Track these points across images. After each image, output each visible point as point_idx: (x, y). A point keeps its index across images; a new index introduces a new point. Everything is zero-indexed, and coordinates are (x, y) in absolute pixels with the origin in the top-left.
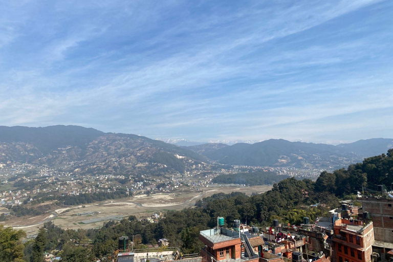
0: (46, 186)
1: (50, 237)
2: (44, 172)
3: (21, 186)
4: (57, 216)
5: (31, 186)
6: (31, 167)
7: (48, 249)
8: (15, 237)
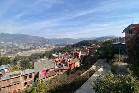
0: (16, 47)
1: (18, 58)
2: (15, 44)
3: (9, 47)
4: (20, 54)
5: (12, 47)
6: (12, 43)
7: (18, 60)
8: (9, 58)
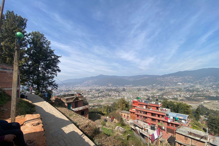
0: (199, 92)
1: (202, 110)
2: (198, 86)
3: (188, 90)
4: (205, 103)
5: (193, 91)
6: (192, 85)
7: (202, 114)
8: (188, 107)
